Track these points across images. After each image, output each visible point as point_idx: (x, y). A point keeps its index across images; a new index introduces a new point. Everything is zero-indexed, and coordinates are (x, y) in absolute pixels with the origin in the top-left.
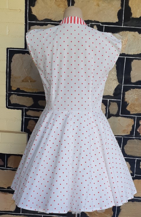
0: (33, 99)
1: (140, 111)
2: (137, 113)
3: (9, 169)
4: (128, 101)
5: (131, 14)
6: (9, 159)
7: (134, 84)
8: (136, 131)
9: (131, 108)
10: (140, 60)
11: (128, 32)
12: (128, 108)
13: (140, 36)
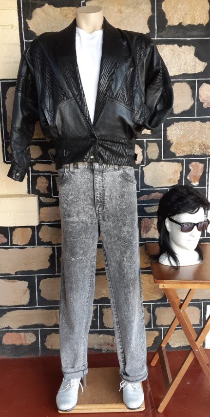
0: (41, 147)
1: (189, 151)
2: (185, 154)
3: (16, 248)
4: (172, 139)
5: (166, 21)
6: (14, 233)
7: (177, 115)
8: (186, 179)
9: (176, 148)
10: (183, 83)
11: (164, 45)
12: (172, 149)
13: (182, 50)
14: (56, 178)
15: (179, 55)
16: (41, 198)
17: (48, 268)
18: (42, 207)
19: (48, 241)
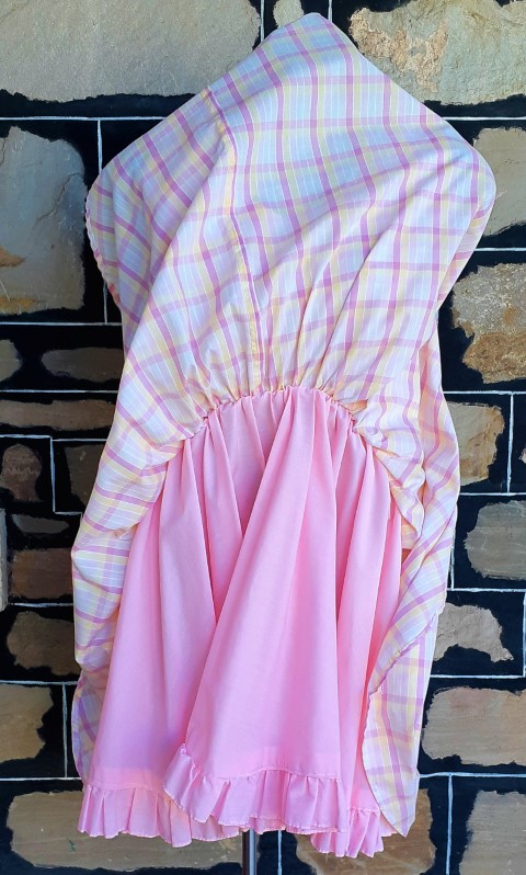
0: (17, 346)
2: (514, 377)
4: (469, 323)
7: (489, 242)
8: (517, 462)
9: (483, 354)
10: (512, 130)
12: (471, 359)
13: (508, 17)
14: (68, 450)
15: (497, 30)
16: (16, 518)
17: (38, 757)
18: (21, 549)
19: (39, 664)
